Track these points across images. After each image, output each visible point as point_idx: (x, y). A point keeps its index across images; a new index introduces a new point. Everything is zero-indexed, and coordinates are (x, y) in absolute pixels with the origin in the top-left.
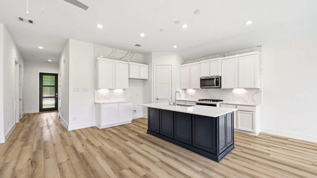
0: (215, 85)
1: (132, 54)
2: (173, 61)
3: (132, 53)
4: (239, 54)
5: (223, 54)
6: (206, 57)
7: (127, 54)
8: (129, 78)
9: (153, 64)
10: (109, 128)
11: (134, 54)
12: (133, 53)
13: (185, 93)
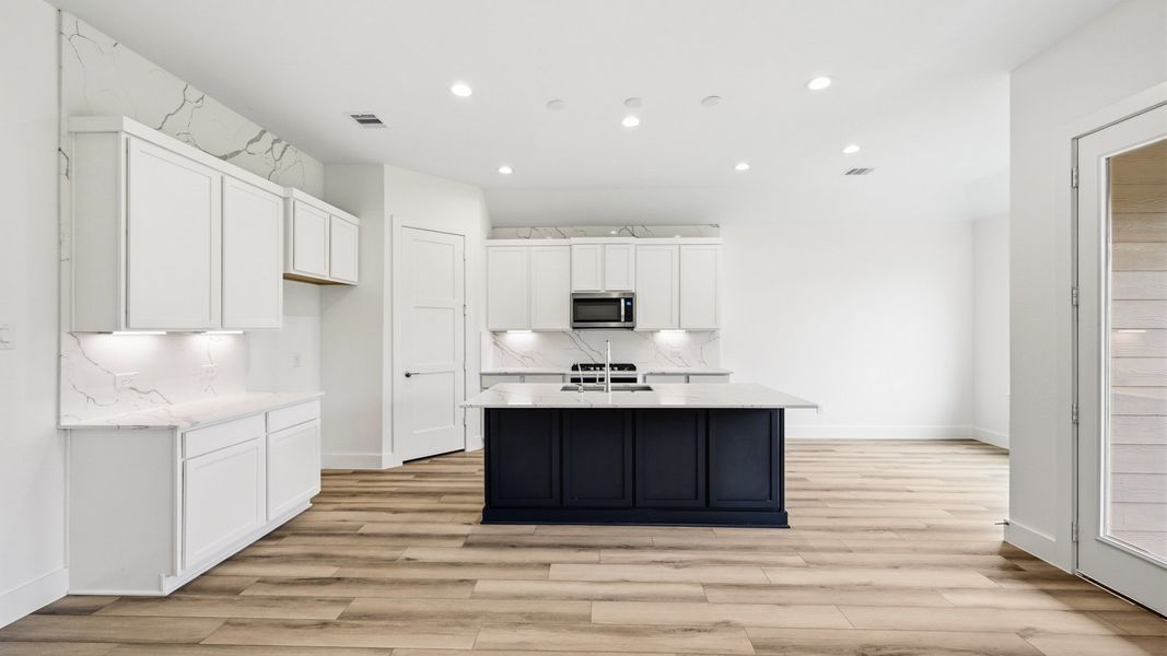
0: (623, 320)
1: (278, 147)
2: (469, 220)
3: (275, 141)
4: (683, 236)
5: (631, 227)
6: (576, 228)
7: (256, 140)
8: (287, 277)
9: (387, 218)
10: (215, 572)
11: (285, 149)
12: (284, 143)
13: (495, 344)
